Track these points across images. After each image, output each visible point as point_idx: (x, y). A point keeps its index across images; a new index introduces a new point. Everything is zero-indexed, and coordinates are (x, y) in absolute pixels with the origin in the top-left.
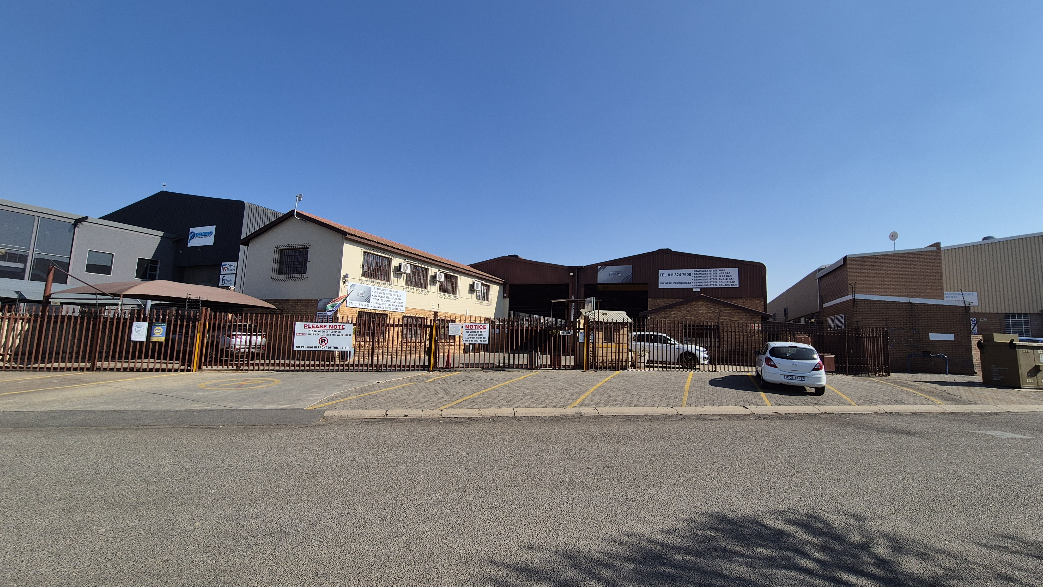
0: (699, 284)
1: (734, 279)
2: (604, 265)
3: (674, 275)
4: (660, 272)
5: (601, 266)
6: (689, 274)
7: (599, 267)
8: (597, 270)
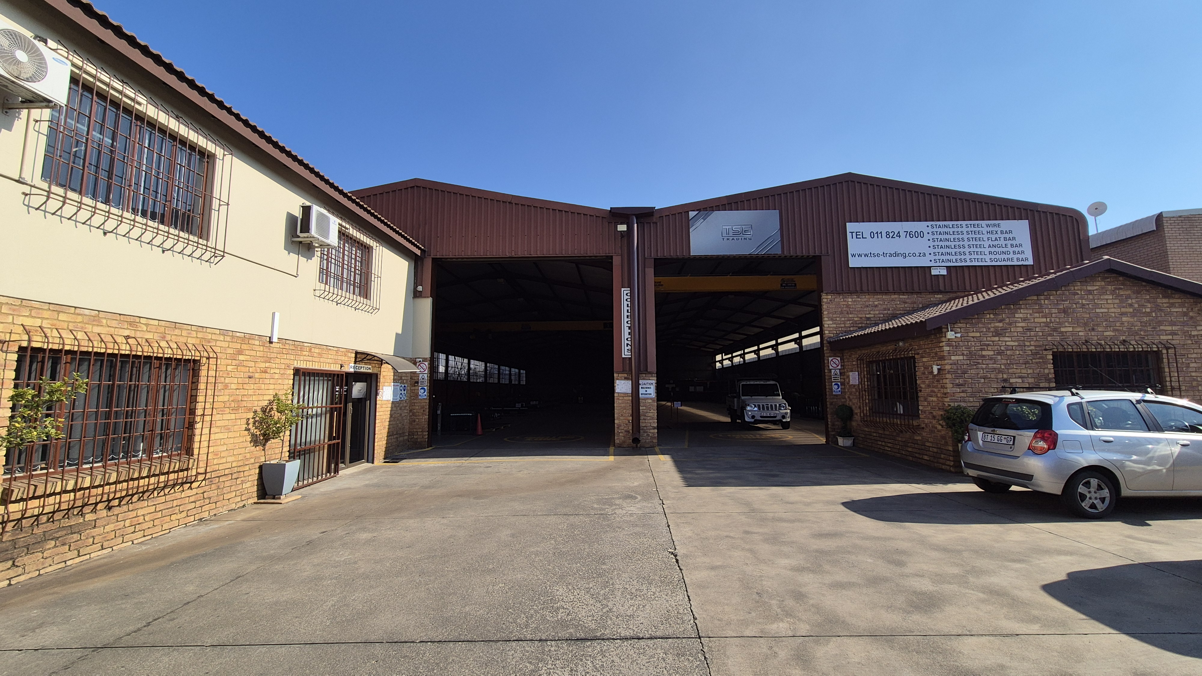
0: (944, 258)
1: (1021, 245)
2: (705, 209)
3: (884, 235)
4: (851, 227)
5: (699, 210)
6: (920, 235)
7: (692, 214)
8: (688, 220)
